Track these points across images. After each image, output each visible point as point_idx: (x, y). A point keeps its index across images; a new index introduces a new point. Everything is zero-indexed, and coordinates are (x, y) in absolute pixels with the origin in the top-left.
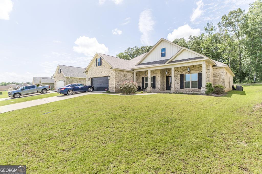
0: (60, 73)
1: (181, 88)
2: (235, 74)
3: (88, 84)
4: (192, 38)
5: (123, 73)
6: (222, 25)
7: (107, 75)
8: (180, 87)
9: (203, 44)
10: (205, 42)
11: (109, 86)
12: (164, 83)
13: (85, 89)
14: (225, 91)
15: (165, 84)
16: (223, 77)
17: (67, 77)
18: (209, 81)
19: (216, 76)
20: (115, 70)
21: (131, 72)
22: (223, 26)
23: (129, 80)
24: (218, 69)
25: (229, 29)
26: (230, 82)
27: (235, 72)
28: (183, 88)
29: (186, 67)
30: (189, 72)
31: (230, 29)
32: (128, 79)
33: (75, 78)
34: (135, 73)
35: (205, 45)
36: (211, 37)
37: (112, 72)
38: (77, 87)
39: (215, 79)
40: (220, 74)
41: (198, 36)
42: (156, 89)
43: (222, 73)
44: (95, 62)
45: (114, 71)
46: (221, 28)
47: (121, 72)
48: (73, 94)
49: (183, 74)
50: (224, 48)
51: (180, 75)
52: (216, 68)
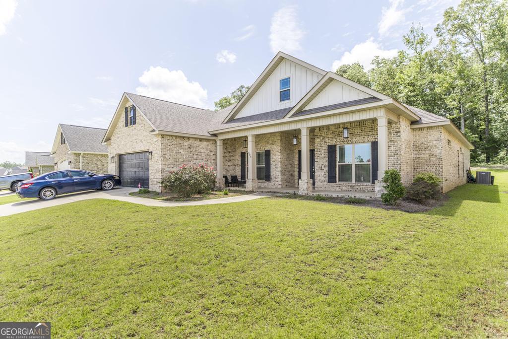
0: (64, 143)
1: (329, 181)
2: (474, 143)
3: (112, 169)
4: (378, 63)
5: (186, 144)
6: (445, 31)
7: (146, 149)
8: (327, 179)
9: (402, 75)
10: (407, 69)
11: (150, 175)
12: (292, 166)
13: (94, 184)
14: (445, 190)
15: (295, 169)
16: (439, 151)
17: (75, 152)
18: (399, 162)
19: (420, 150)
20: (163, 136)
21: (211, 140)
22: (447, 34)
23: (205, 159)
24: (425, 132)
25: (460, 41)
26: (461, 165)
27: (476, 137)
28: (335, 182)
29: (341, 126)
30: (347, 140)
31: (462, 39)
32: (200, 157)
33: (95, 155)
34: (218, 143)
35: (406, 77)
36: (420, 58)
37: (156, 139)
38: (69, 178)
39: (418, 156)
40: (431, 144)
41: (391, 58)
42: (272, 181)
43: (435, 142)
44: (124, 116)
45: (160, 138)
46: (442, 38)
47: (180, 141)
48: (55, 198)
49: (335, 146)
50: (449, 84)
51: (327, 148)
52: (421, 129)
